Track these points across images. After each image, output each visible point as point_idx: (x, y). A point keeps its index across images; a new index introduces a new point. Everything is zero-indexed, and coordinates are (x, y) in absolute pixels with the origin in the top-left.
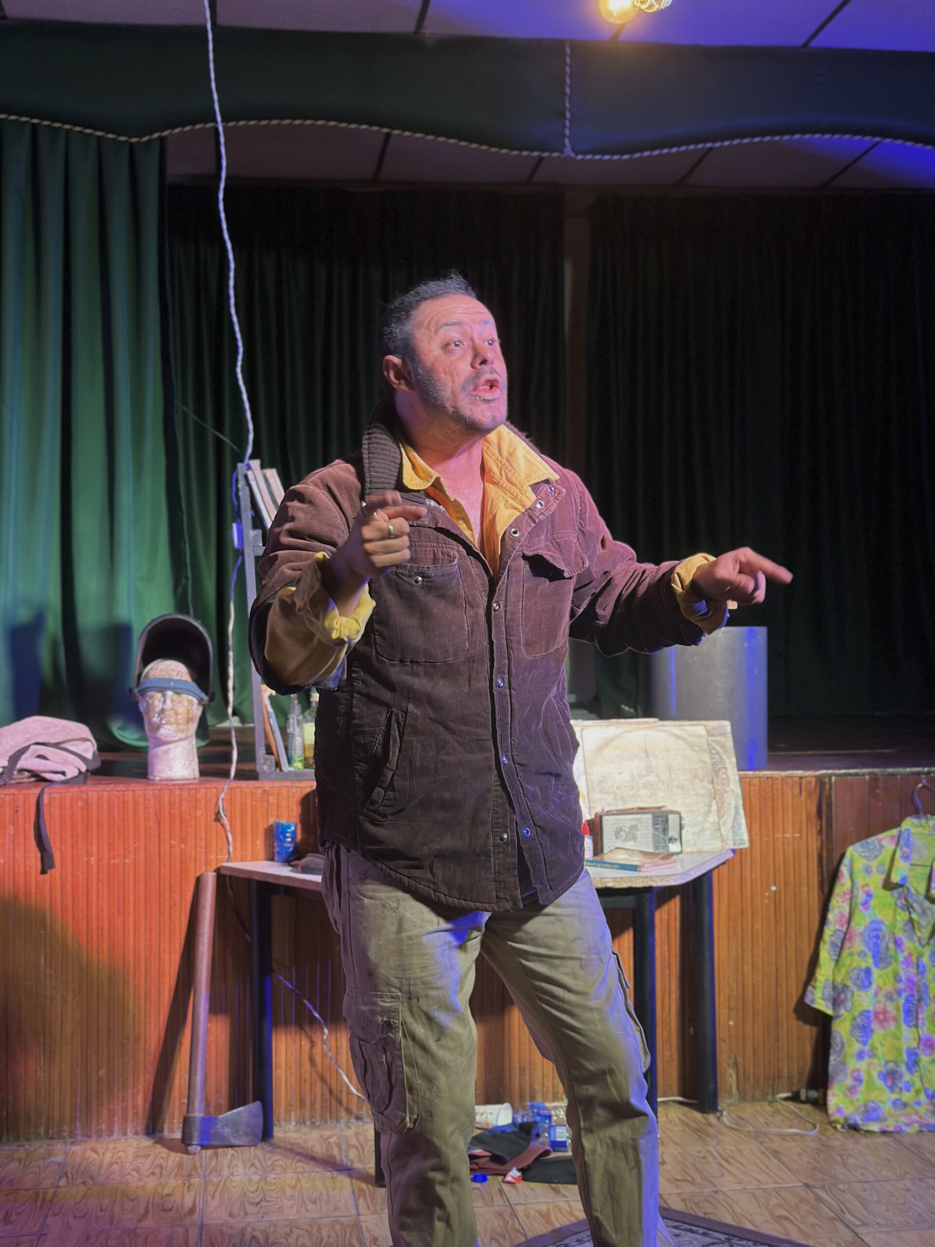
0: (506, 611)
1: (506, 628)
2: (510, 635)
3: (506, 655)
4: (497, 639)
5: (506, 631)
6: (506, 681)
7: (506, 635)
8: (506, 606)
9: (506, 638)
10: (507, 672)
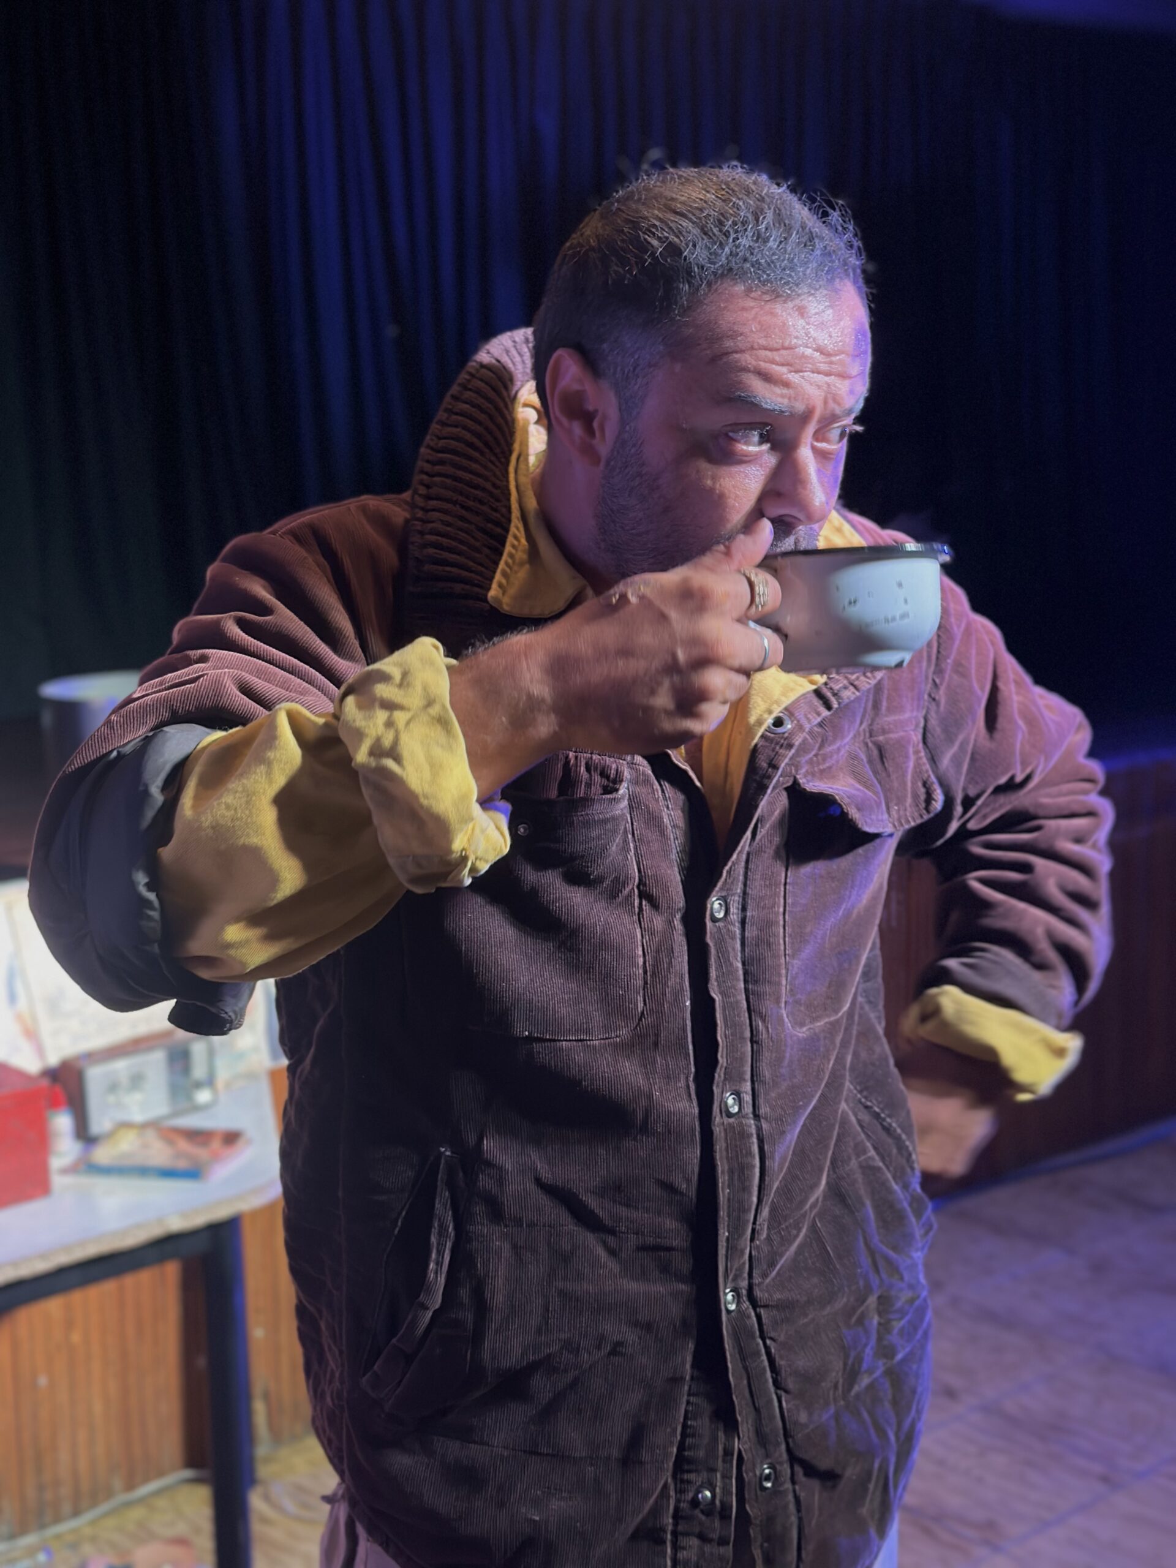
0: (743, 922)
1: (744, 964)
2: (756, 982)
3: (748, 1034)
4: (724, 994)
5: (745, 973)
6: (748, 1098)
7: (746, 981)
8: (744, 909)
9: (746, 990)
10: (748, 1076)
